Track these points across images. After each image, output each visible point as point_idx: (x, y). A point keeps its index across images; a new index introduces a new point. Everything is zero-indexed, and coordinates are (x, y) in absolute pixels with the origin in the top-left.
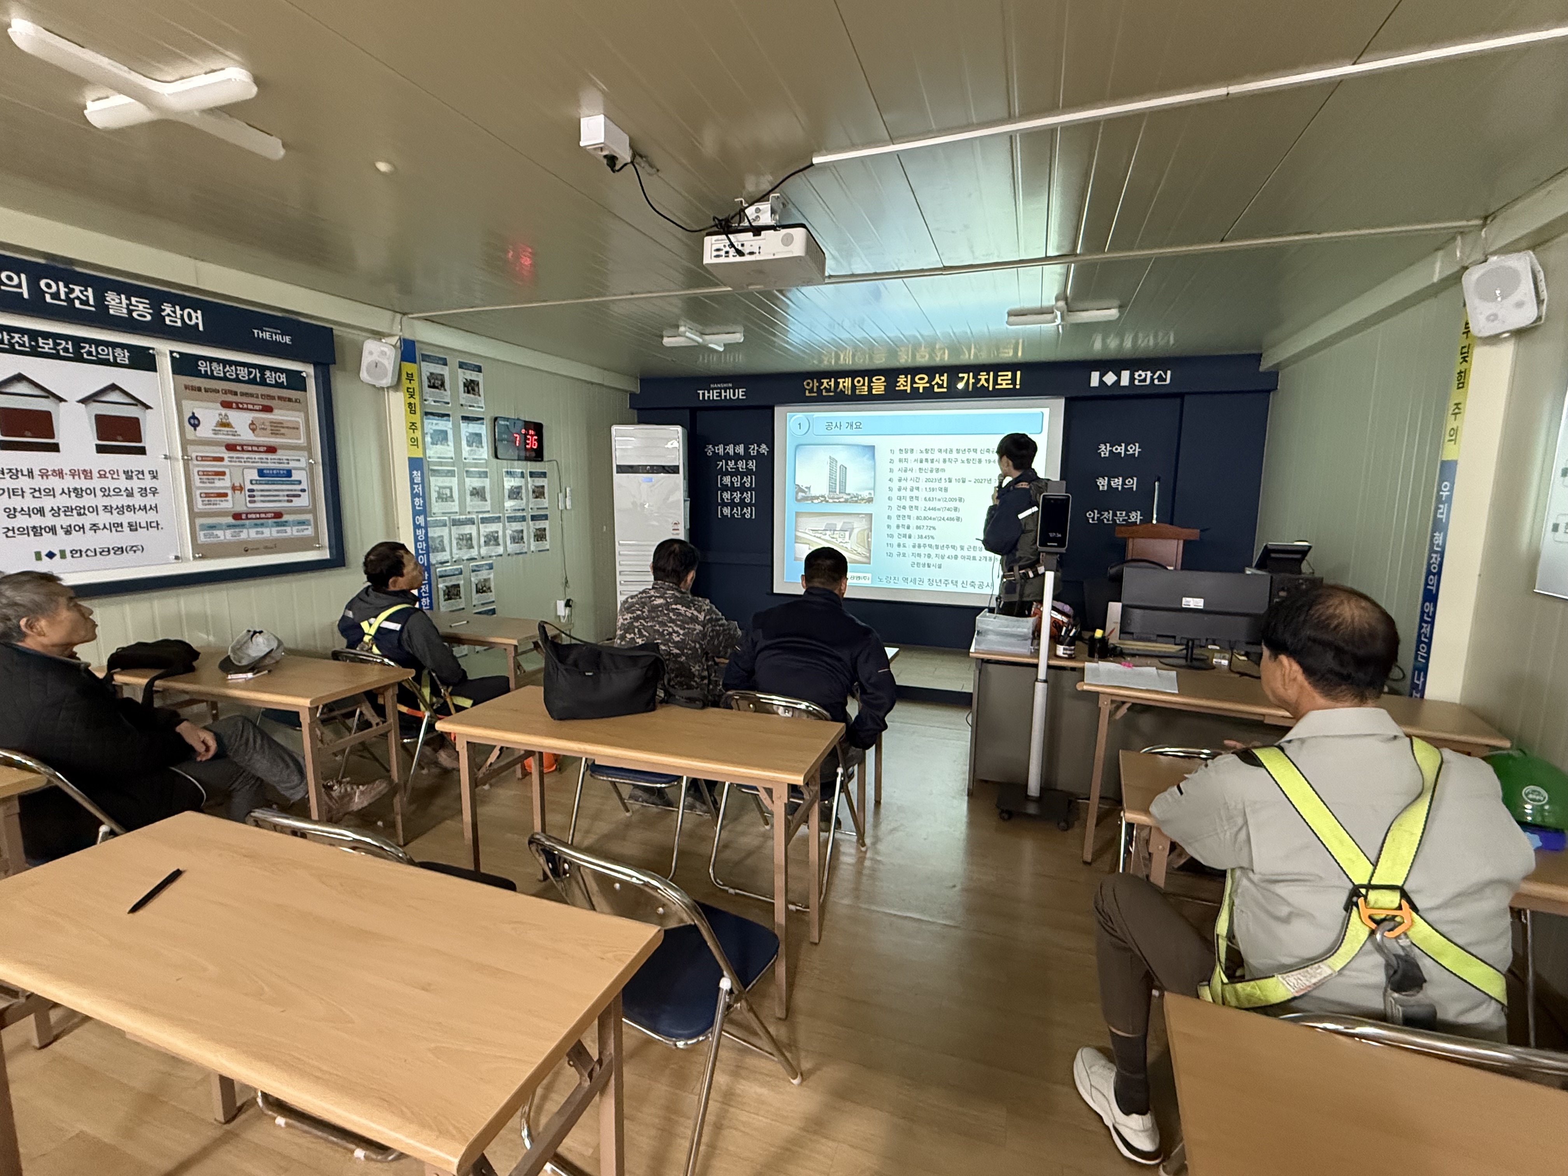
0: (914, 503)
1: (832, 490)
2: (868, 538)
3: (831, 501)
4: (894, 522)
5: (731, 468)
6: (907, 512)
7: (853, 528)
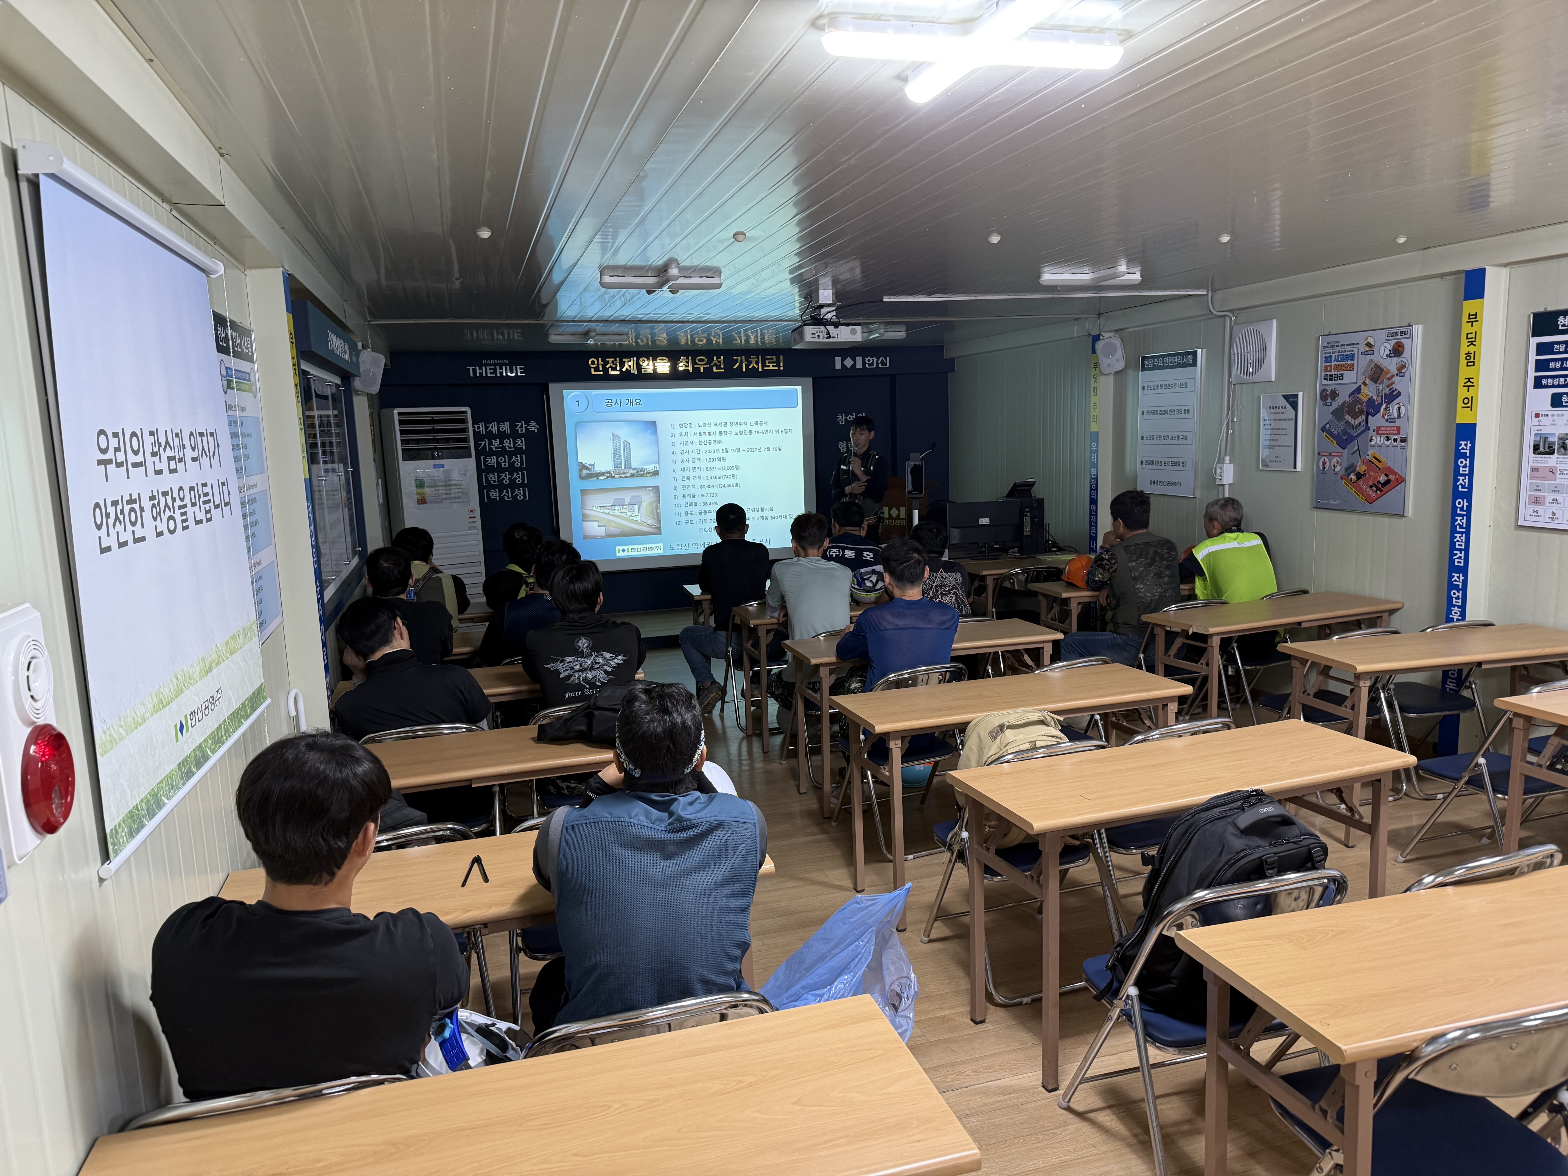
0: (698, 473)
1: (617, 465)
2: (657, 509)
3: (617, 476)
4: (680, 493)
5: (496, 448)
6: (691, 482)
7: (642, 502)
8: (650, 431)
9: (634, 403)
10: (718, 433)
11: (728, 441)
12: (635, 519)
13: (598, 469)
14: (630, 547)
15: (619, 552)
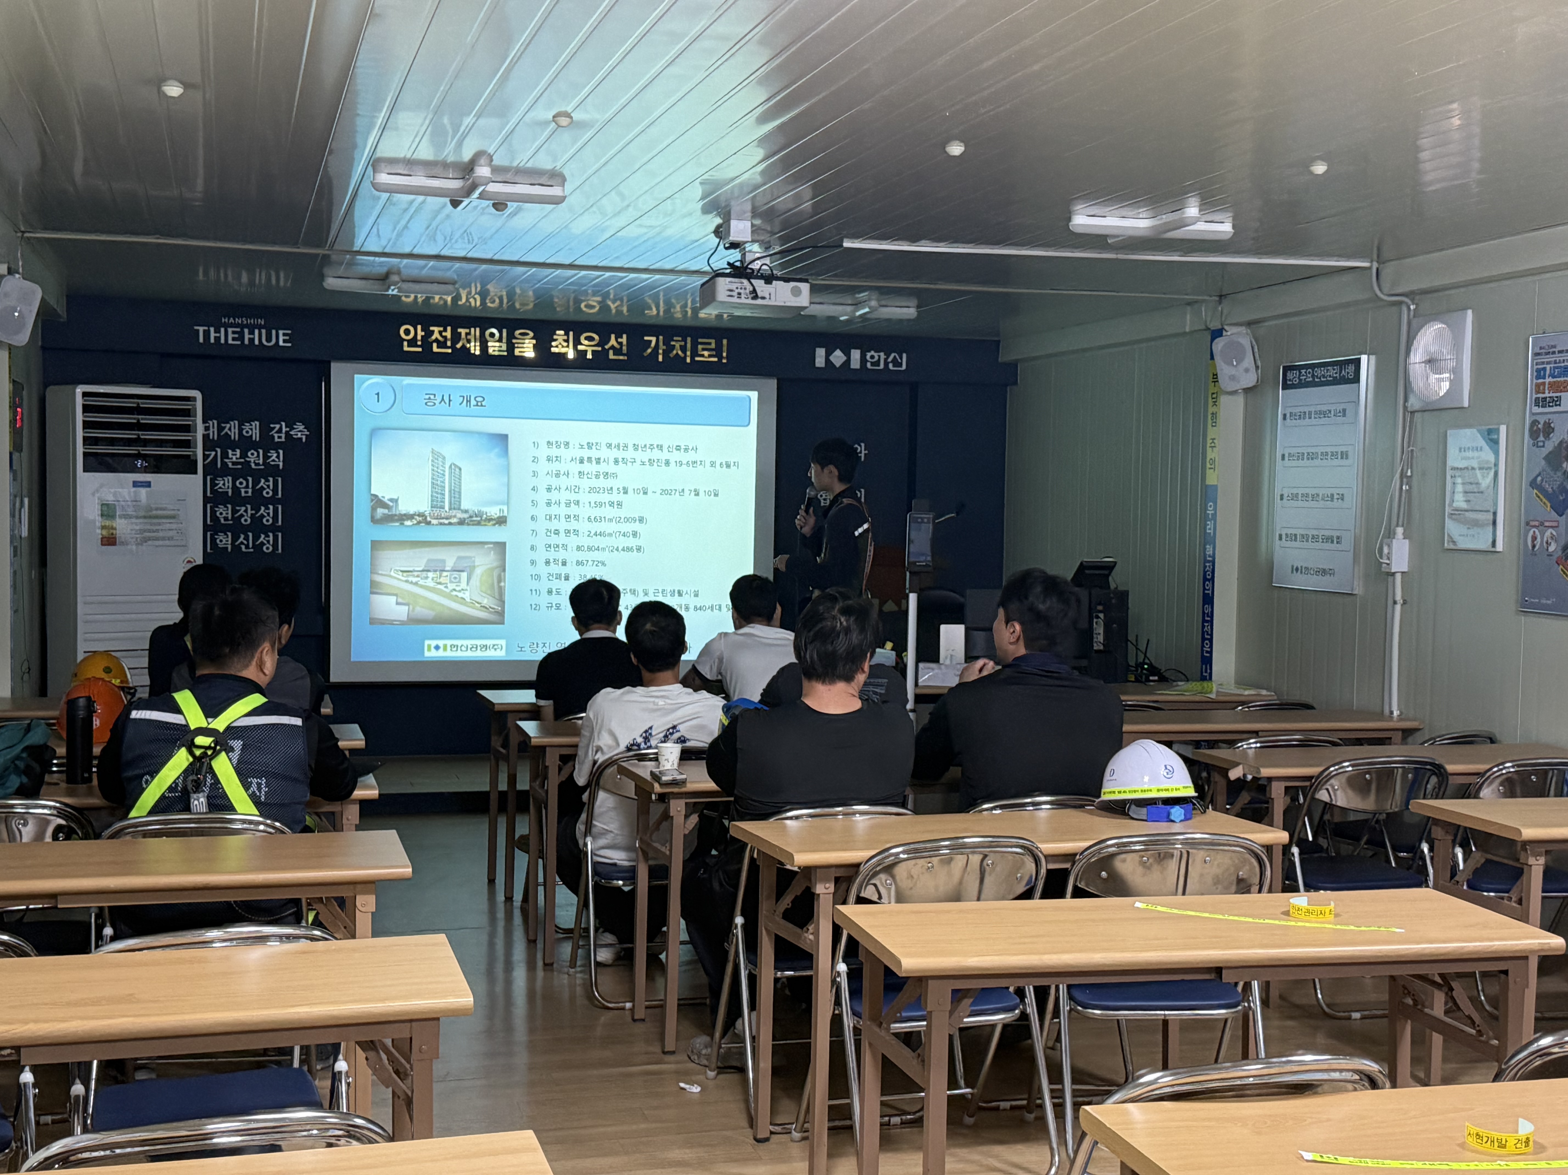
0: (573, 525)
1: (436, 504)
2: (499, 581)
3: (434, 522)
4: (541, 555)
5: (234, 463)
6: (562, 539)
7: (474, 567)
8: (496, 450)
9: (473, 402)
10: (612, 461)
11: (628, 476)
12: (460, 595)
13: (404, 507)
14: (449, 642)
15: (429, 649)
